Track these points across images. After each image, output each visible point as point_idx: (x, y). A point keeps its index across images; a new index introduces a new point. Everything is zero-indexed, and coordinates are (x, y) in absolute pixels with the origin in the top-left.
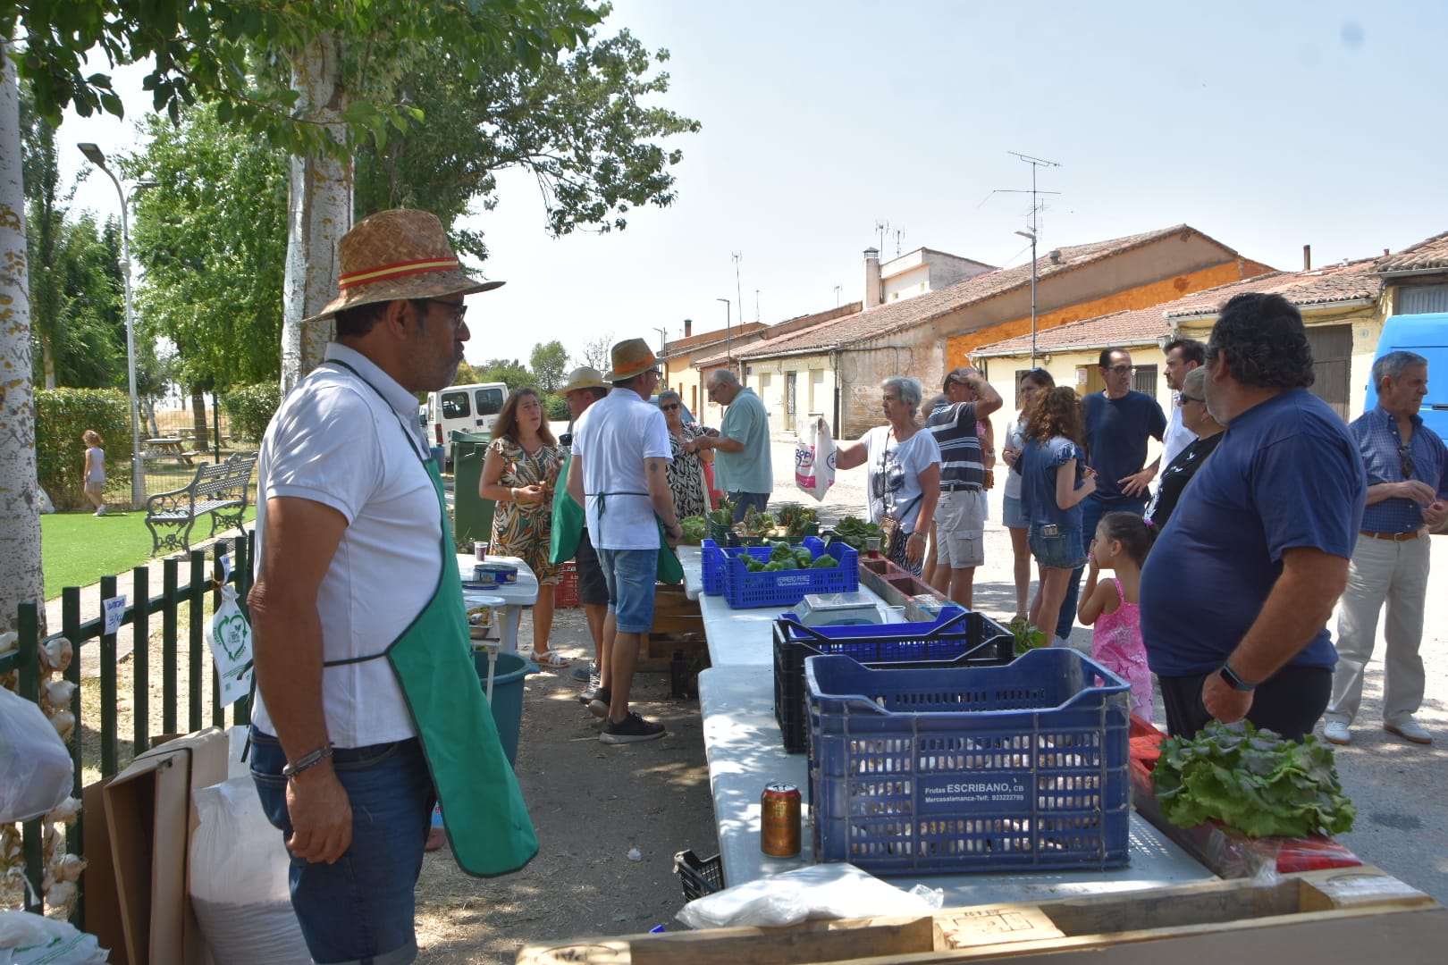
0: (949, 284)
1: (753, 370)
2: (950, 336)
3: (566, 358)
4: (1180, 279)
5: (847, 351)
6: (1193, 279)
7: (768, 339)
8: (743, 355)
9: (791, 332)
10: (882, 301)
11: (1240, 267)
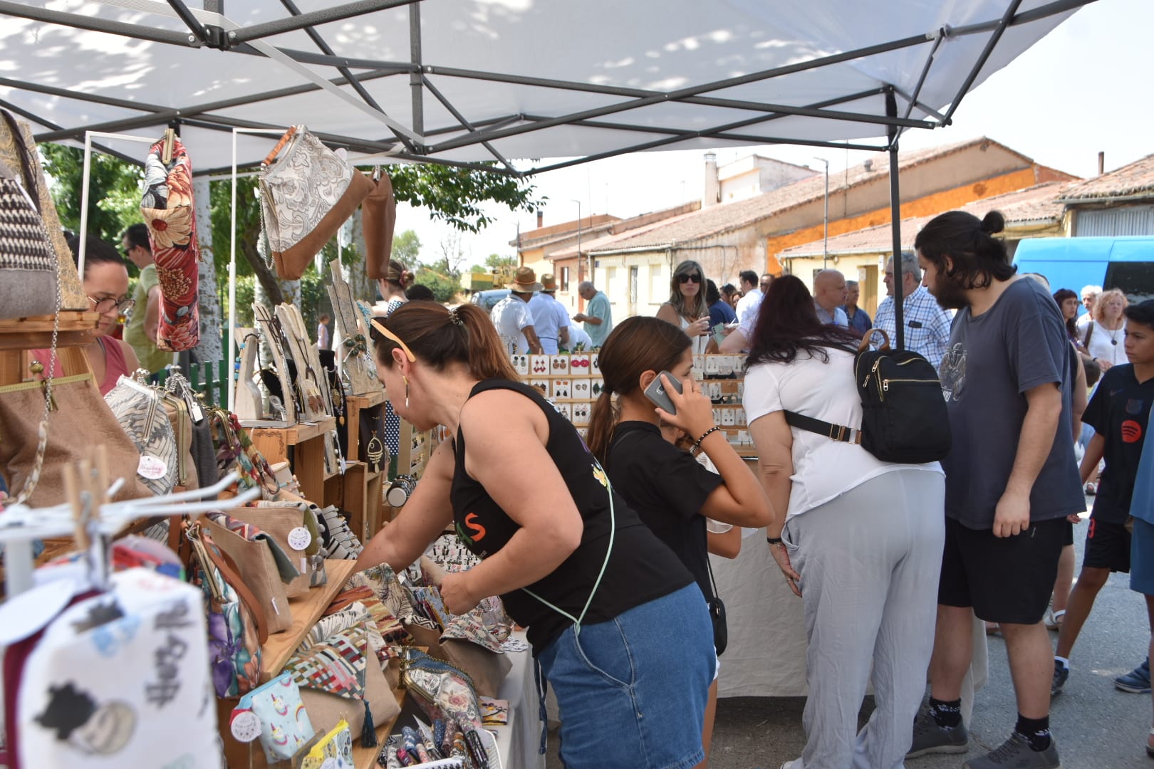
0: (777, 187)
1: (600, 264)
2: (770, 236)
3: (419, 246)
4: (979, 185)
5: (681, 249)
6: (990, 185)
7: (615, 234)
8: (592, 251)
9: (635, 228)
10: (719, 200)
11: (1036, 172)
